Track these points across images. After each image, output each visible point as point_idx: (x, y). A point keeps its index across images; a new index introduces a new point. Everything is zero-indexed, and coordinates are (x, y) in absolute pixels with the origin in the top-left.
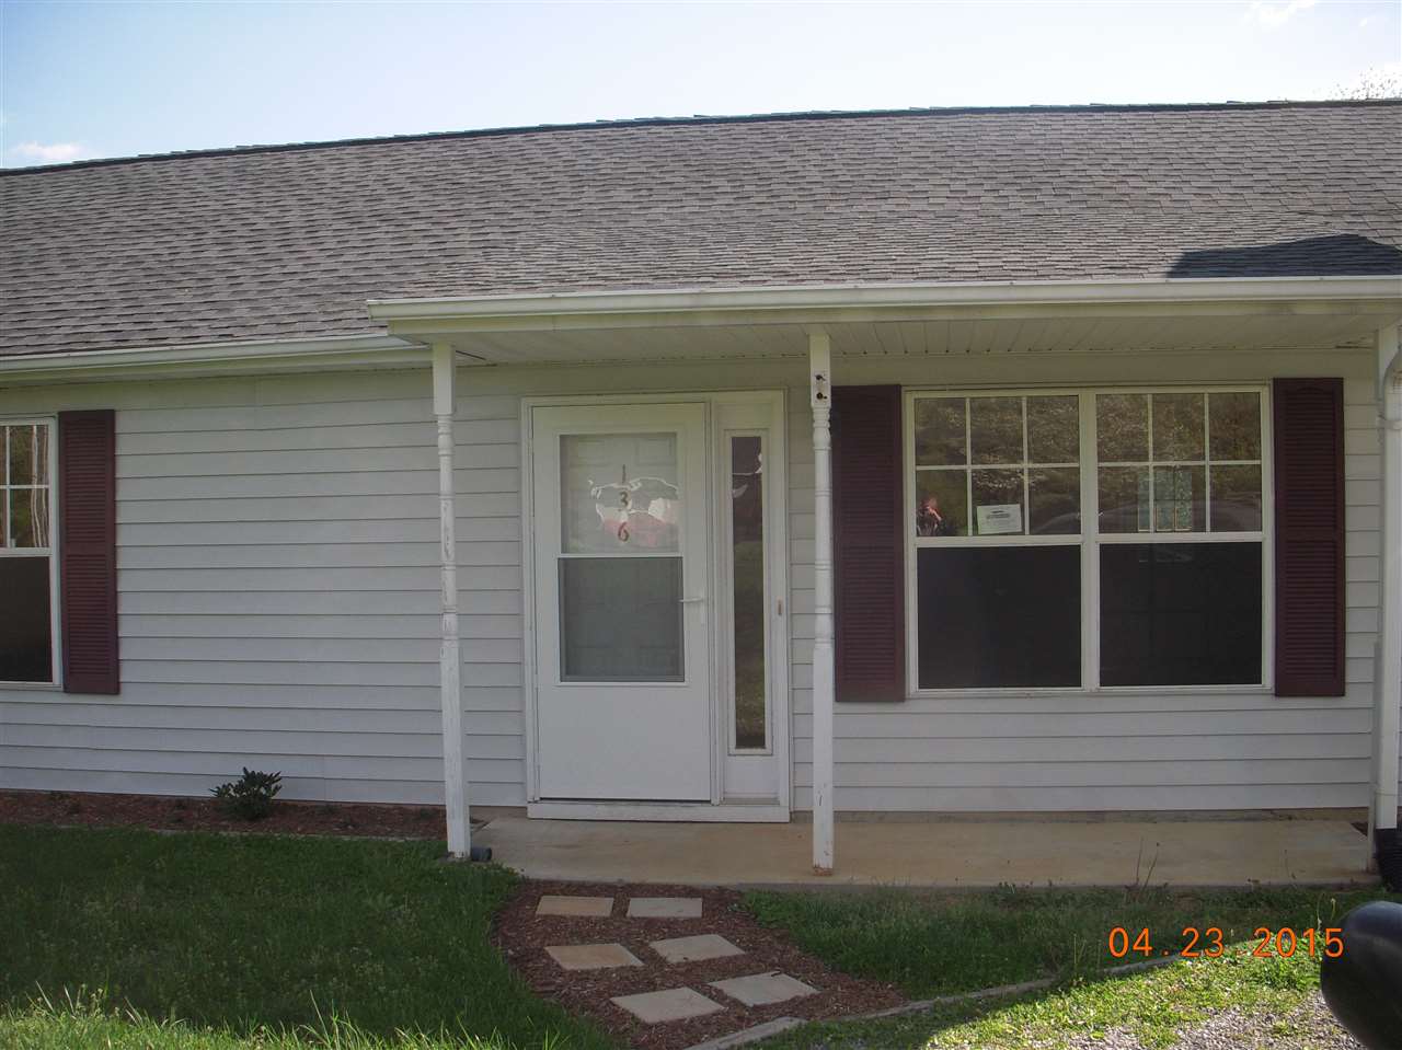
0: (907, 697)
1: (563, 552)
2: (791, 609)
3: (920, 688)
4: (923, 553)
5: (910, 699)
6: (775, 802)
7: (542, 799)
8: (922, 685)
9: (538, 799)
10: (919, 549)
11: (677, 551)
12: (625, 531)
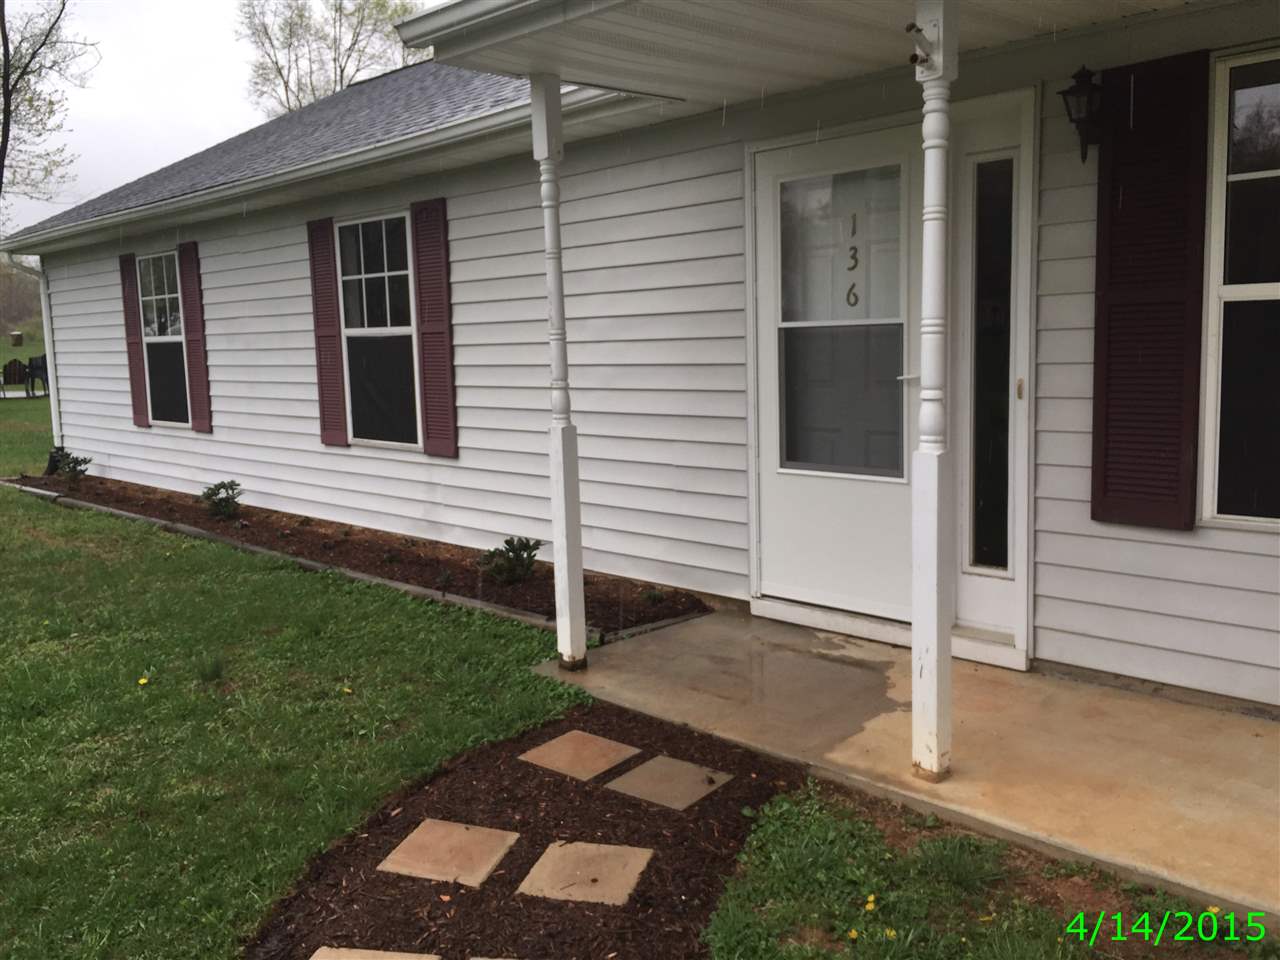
0: (1197, 523)
1: (785, 319)
2: (1036, 392)
3: (1219, 512)
4: (1231, 309)
5: (1202, 527)
6: (1008, 641)
7: (764, 596)
8: (1223, 508)
9: (759, 595)
10: (1225, 303)
11: (898, 316)
12: (854, 295)
